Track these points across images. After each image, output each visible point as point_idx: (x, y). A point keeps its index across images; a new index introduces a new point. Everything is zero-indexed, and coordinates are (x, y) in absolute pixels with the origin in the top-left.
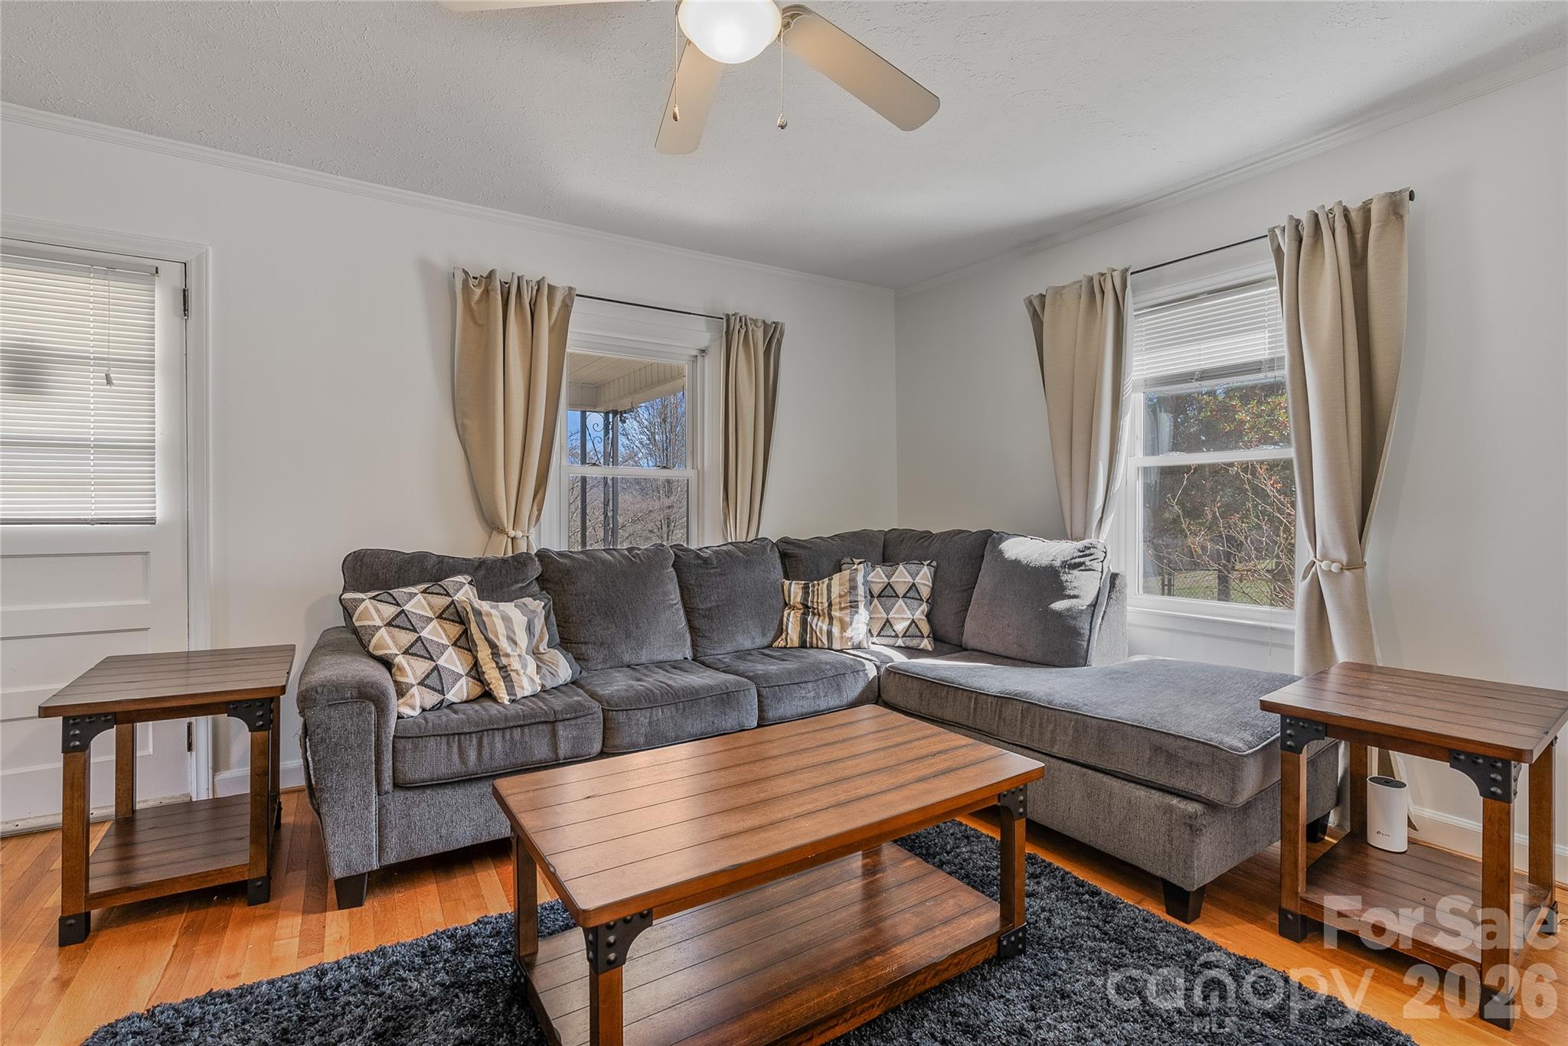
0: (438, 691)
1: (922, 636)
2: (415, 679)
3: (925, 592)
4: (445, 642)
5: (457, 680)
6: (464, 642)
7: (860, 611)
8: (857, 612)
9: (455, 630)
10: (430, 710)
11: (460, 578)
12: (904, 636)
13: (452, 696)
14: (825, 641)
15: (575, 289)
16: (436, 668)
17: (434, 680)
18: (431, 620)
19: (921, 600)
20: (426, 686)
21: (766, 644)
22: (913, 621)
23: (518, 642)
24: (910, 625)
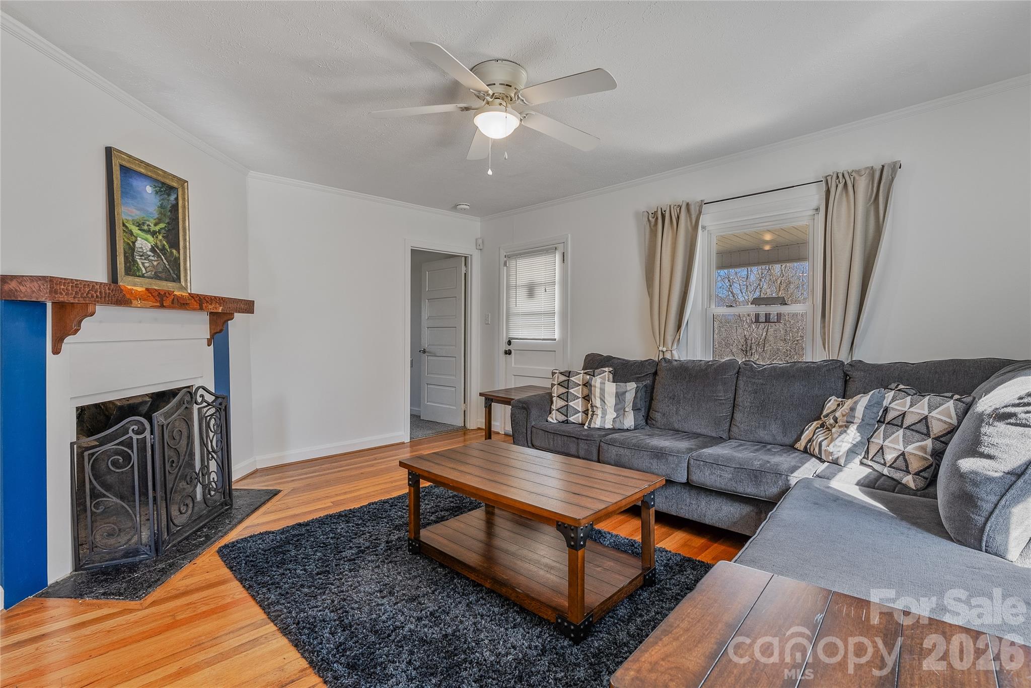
0: (565, 416)
1: (908, 472)
2: (556, 407)
3: (937, 428)
4: (581, 397)
5: (576, 413)
6: (587, 398)
7: (848, 431)
8: (845, 432)
9: (586, 391)
10: (562, 422)
11: (606, 369)
12: (890, 466)
13: (571, 419)
14: (817, 450)
15: (704, 200)
16: (567, 405)
17: (565, 410)
18: (580, 385)
19: (928, 435)
20: (559, 412)
21: (788, 443)
22: (903, 454)
23: (606, 401)
24: (898, 457)
